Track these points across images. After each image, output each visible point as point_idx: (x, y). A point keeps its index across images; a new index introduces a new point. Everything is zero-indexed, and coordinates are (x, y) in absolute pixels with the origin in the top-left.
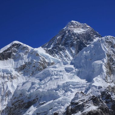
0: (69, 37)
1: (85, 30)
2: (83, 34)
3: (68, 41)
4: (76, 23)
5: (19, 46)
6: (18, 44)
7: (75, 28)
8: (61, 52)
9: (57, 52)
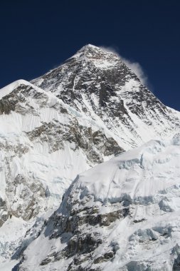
0: (88, 75)
1: (111, 65)
2: (108, 71)
3: (86, 83)
4: (96, 49)
5: (29, 90)
6: (27, 86)
7: (94, 58)
8: (76, 101)
9: (70, 100)
